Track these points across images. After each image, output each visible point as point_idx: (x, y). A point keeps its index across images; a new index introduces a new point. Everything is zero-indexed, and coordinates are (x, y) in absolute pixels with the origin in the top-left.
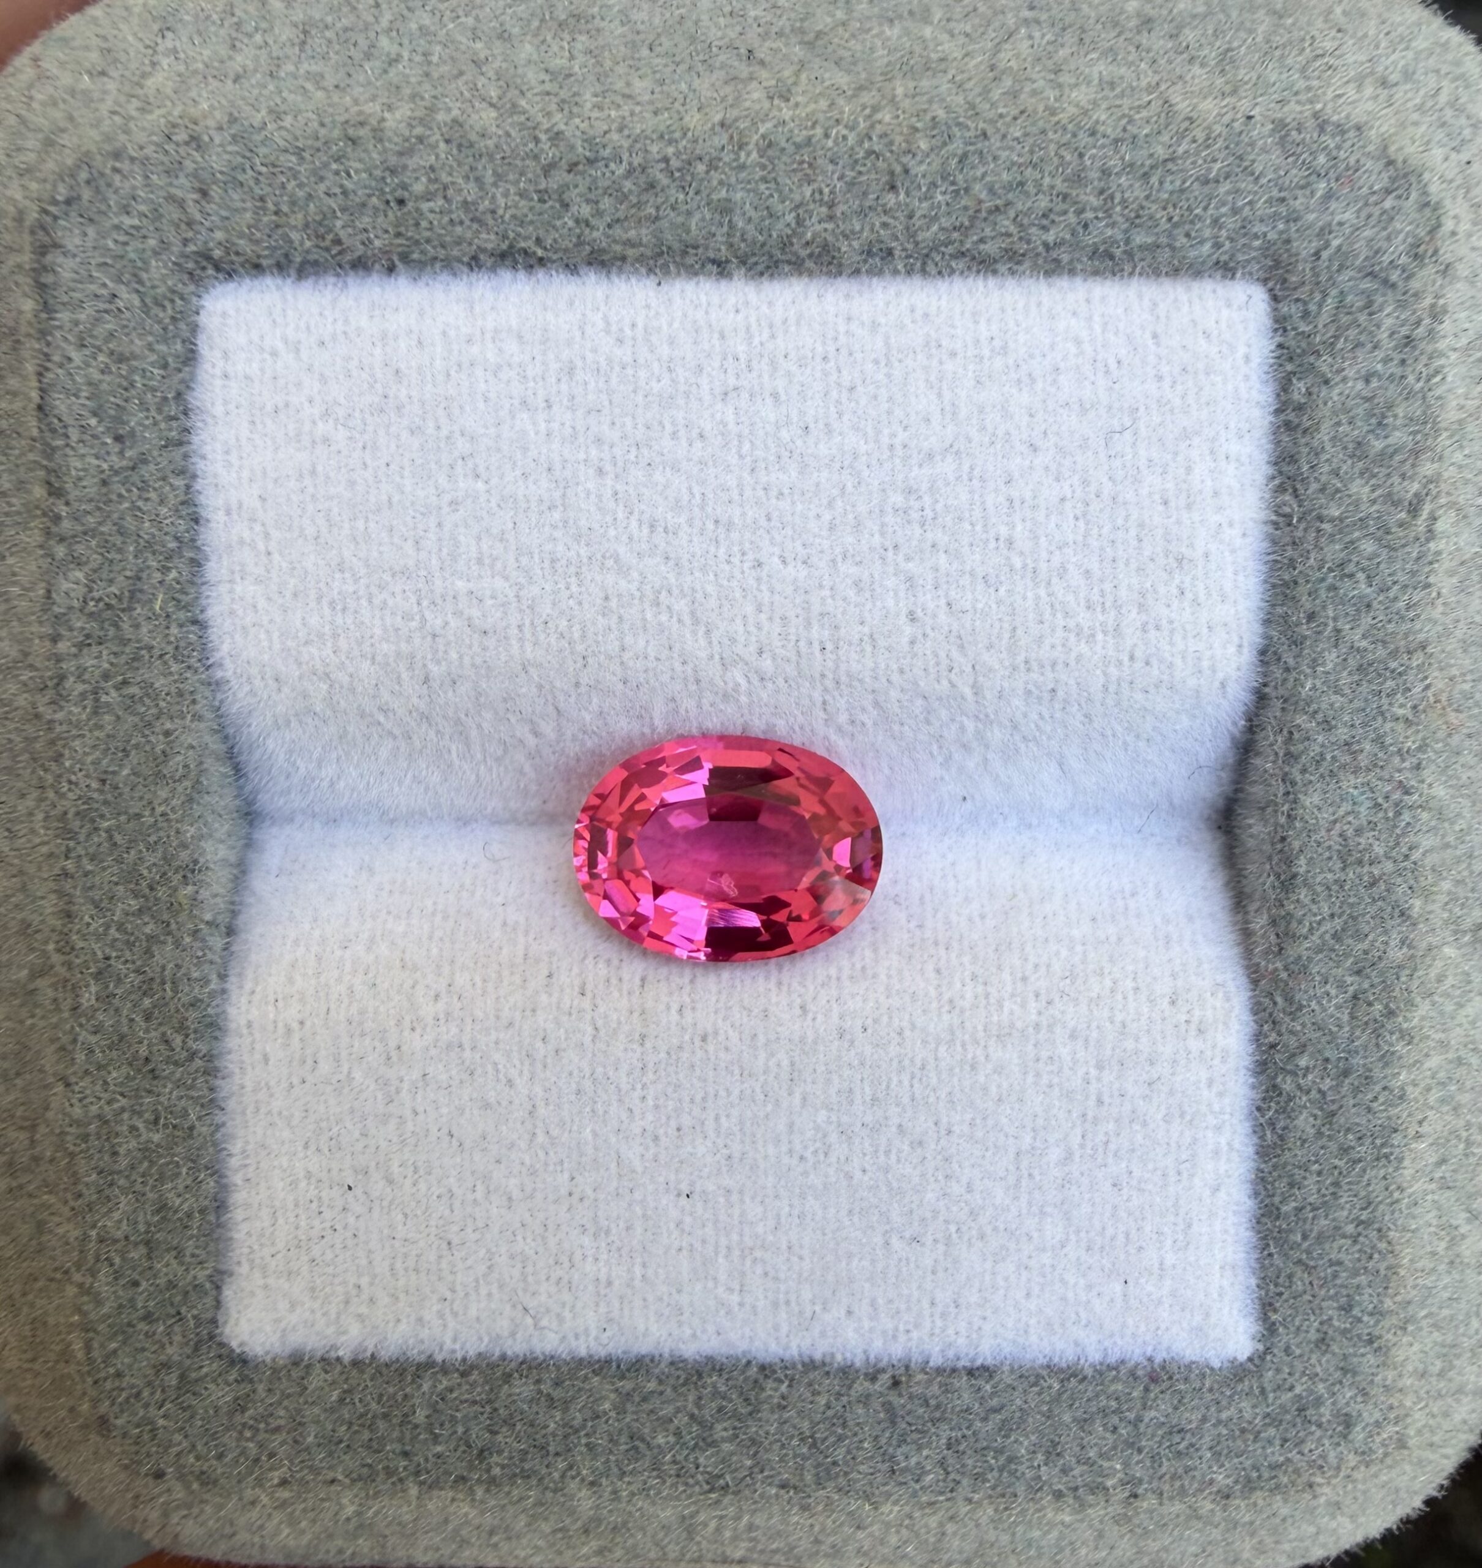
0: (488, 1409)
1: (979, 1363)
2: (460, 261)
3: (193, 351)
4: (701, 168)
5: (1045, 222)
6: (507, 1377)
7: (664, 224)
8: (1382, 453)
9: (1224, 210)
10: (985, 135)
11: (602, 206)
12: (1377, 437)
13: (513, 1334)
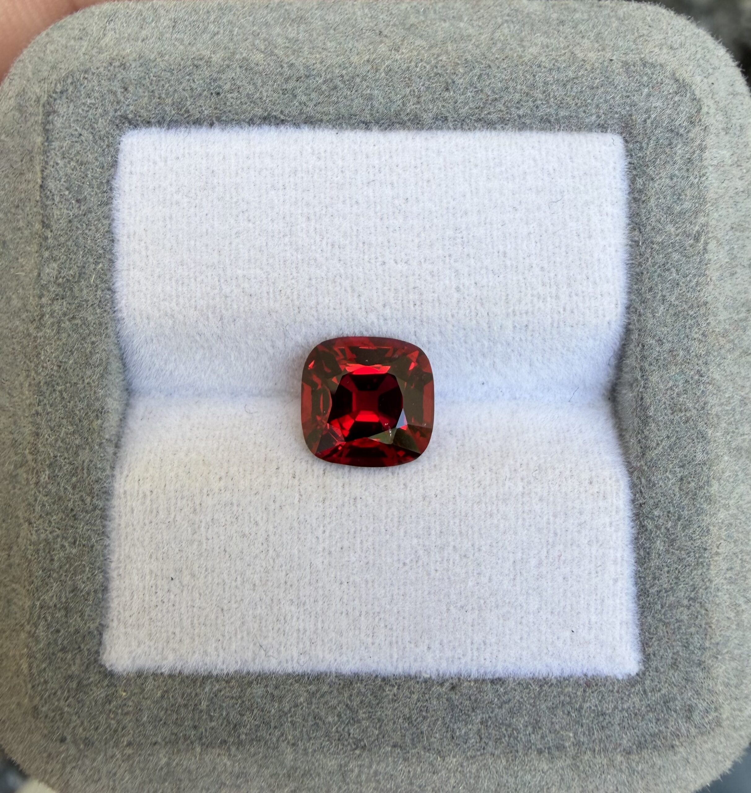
0: (240, 701)
1: (497, 676)
2: (244, 121)
3: (116, 161)
4: (358, 80)
5: (518, 105)
6: (250, 683)
7: (341, 105)
8: (681, 213)
9: (601, 101)
10: (490, 66)
11: (312, 97)
12: (678, 204)
13: (254, 660)
